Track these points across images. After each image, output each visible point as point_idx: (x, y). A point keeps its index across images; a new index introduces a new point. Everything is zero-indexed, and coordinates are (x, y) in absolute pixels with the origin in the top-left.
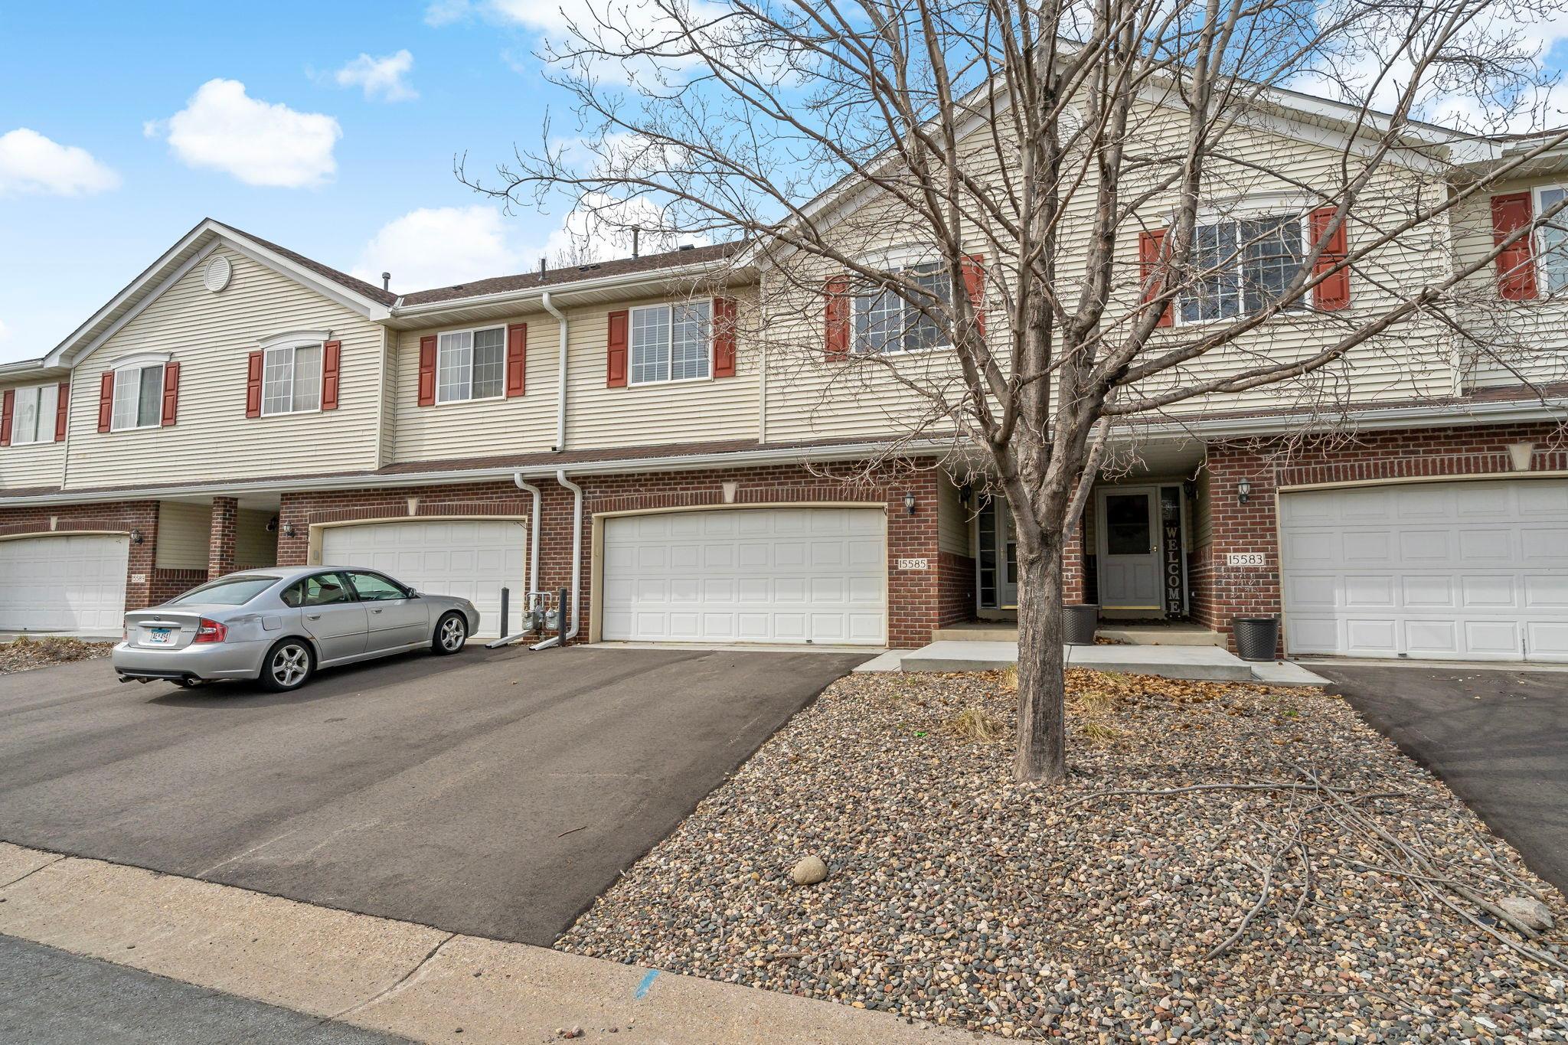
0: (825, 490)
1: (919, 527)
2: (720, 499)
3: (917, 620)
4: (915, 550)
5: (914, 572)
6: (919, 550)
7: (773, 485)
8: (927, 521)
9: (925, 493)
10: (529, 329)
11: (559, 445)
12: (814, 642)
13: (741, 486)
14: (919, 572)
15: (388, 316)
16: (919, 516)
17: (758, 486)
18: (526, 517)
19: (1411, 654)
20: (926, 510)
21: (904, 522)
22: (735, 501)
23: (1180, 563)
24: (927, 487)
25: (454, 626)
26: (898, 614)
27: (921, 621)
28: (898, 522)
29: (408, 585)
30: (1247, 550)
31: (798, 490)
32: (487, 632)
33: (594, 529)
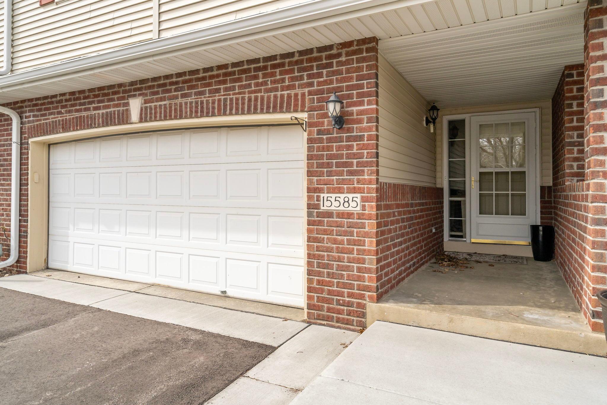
0: (231, 100)
1: (350, 147)
2: (127, 119)
3: (345, 286)
4: (343, 182)
5: (341, 215)
6: (350, 182)
7: (176, 97)
8: (361, 138)
9: (359, 95)
11: (5, 71)
12: (229, 293)
13: (146, 102)
14: (349, 215)
16: (349, 130)
17: (161, 99)
20: (360, 121)
21: (329, 140)
22: (141, 121)
24: (361, 87)
26: (319, 274)
27: (351, 286)
28: (321, 141)
31: (202, 103)
33: (31, 154)
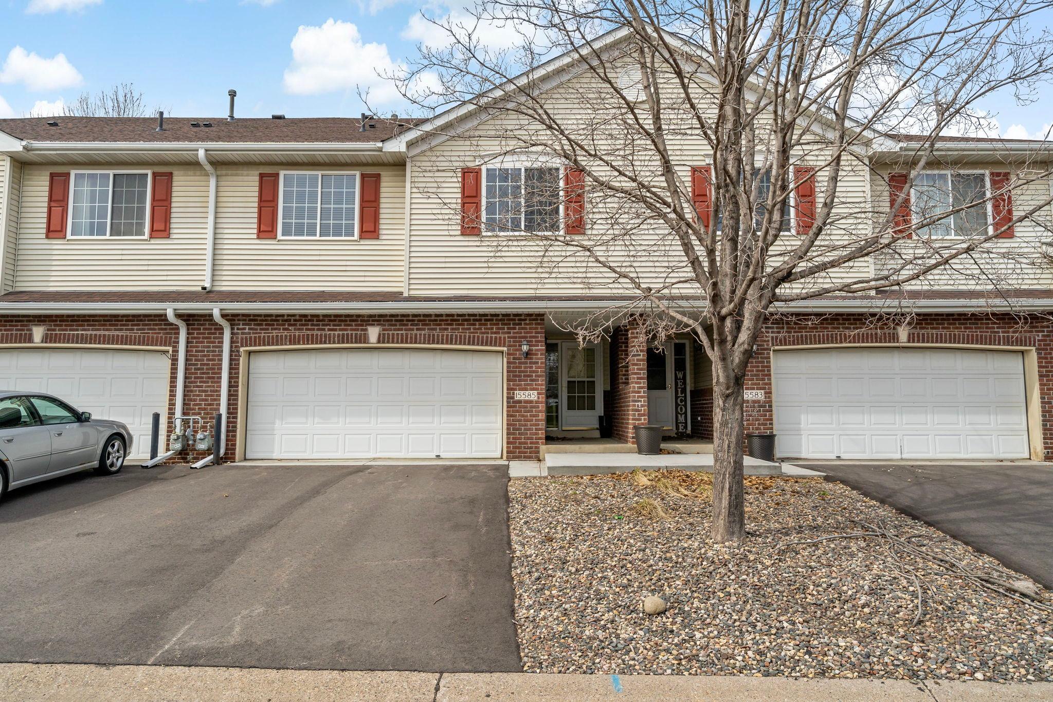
0: (456, 336)
1: (531, 367)
2: (365, 339)
3: (528, 438)
4: (528, 385)
5: (526, 402)
6: (531, 385)
7: (413, 330)
8: (537, 363)
9: (536, 341)
10: (175, 178)
11: (207, 285)
12: (442, 456)
13: (384, 330)
14: (531, 402)
15: (21, 149)
16: (531, 359)
17: (399, 330)
18: (170, 349)
19: (843, 456)
20: (536, 354)
21: (520, 363)
22: (379, 342)
23: (685, 397)
24: (538, 337)
25: (116, 448)
26: (514, 434)
27: (532, 438)
28: (515, 363)
29: (80, 410)
30: (753, 389)
31: (434, 335)
32: (139, 453)
33: (242, 361)
